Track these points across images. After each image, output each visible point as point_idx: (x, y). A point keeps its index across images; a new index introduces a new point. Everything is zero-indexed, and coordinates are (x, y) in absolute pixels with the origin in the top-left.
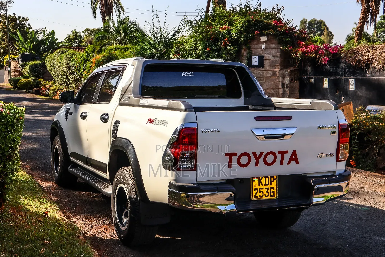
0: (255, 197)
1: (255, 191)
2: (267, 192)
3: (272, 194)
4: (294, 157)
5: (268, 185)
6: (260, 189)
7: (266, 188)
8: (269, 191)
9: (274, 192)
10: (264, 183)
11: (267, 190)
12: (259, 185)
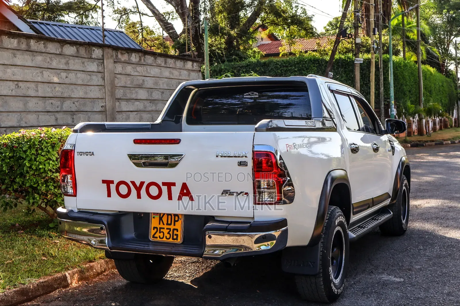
0: (154, 237)
1: (154, 229)
2: (169, 233)
3: (175, 237)
4: (185, 191)
5: (170, 224)
6: (160, 228)
7: (167, 229)
8: (171, 233)
9: (177, 235)
10: (165, 223)
11: (169, 230)
12: (160, 224)
